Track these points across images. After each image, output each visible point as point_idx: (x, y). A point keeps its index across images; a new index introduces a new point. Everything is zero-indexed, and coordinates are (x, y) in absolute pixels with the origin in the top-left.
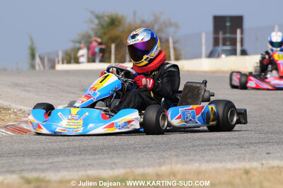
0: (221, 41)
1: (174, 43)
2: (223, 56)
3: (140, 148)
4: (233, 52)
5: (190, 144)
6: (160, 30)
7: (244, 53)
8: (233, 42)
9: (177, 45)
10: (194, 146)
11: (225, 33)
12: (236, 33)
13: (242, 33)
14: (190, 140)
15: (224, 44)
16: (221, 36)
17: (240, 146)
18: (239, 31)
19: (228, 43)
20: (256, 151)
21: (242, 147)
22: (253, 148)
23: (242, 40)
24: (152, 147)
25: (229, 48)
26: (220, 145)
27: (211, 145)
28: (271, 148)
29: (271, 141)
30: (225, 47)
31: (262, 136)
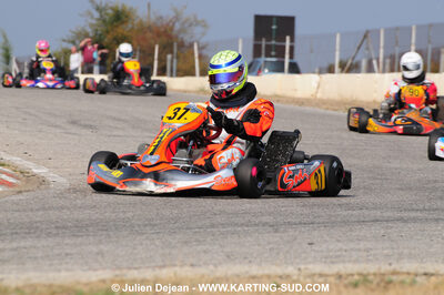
0: (263, 52)
1: (199, 49)
2: (266, 71)
3: (139, 226)
4: (279, 68)
5: (207, 222)
6: (183, 30)
7: (294, 69)
8: (280, 52)
9: (204, 52)
10: (213, 226)
11: (269, 40)
12: (285, 41)
13: (292, 40)
14: (208, 214)
15: (268, 55)
16: (264, 43)
17: (275, 227)
18: (288, 38)
19: (273, 53)
20: (296, 239)
21: (276, 231)
22: (291, 232)
23: (292, 48)
24: (156, 225)
25: (274, 59)
26: (247, 226)
27: (236, 224)
28: (316, 233)
29: (317, 220)
30: (269, 59)
31: (306, 211)
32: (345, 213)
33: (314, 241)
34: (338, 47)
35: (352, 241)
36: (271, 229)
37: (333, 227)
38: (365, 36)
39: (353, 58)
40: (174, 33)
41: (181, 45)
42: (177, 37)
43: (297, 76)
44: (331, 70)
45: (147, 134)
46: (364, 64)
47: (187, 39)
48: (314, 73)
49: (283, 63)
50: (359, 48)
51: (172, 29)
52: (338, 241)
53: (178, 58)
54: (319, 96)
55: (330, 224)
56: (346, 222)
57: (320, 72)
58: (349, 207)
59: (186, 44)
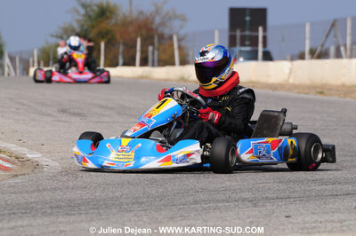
0: (238, 41)
1: (179, 40)
2: (241, 59)
3: (127, 204)
4: (253, 56)
5: (191, 199)
6: (163, 24)
7: (268, 57)
8: (254, 42)
9: (183, 43)
10: (196, 202)
11: (243, 30)
12: (257, 31)
13: (265, 30)
14: (191, 192)
15: (243, 44)
16: (238, 33)
17: (254, 202)
18: (261, 29)
19: (247, 43)
20: (273, 213)
21: (255, 206)
22: (269, 206)
23: (265, 38)
24: (142, 203)
25: (248, 49)
26: (228, 202)
27: (217, 201)
28: (292, 207)
29: (293, 195)
30: (244, 49)
31: (282, 187)
32: (318, 188)
33: (291, 214)
34: (308, 35)
35: (326, 213)
36: (249, 204)
37: (308, 201)
38: (333, 25)
39: (323, 46)
40: (154, 26)
41: (161, 37)
42: (157, 29)
43: (270, 63)
44: (302, 57)
45: (132, 120)
46: (332, 51)
47: (167, 31)
48: (286, 59)
49: (257, 52)
50: (327, 36)
51: (152, 23)
52: (313, 213)
53: (158, 49)
54: (291, 81)
55: (305, 198)
56: (320, 196)
57: (292, 59)
58: (322, 182)
59: (166, 36)
